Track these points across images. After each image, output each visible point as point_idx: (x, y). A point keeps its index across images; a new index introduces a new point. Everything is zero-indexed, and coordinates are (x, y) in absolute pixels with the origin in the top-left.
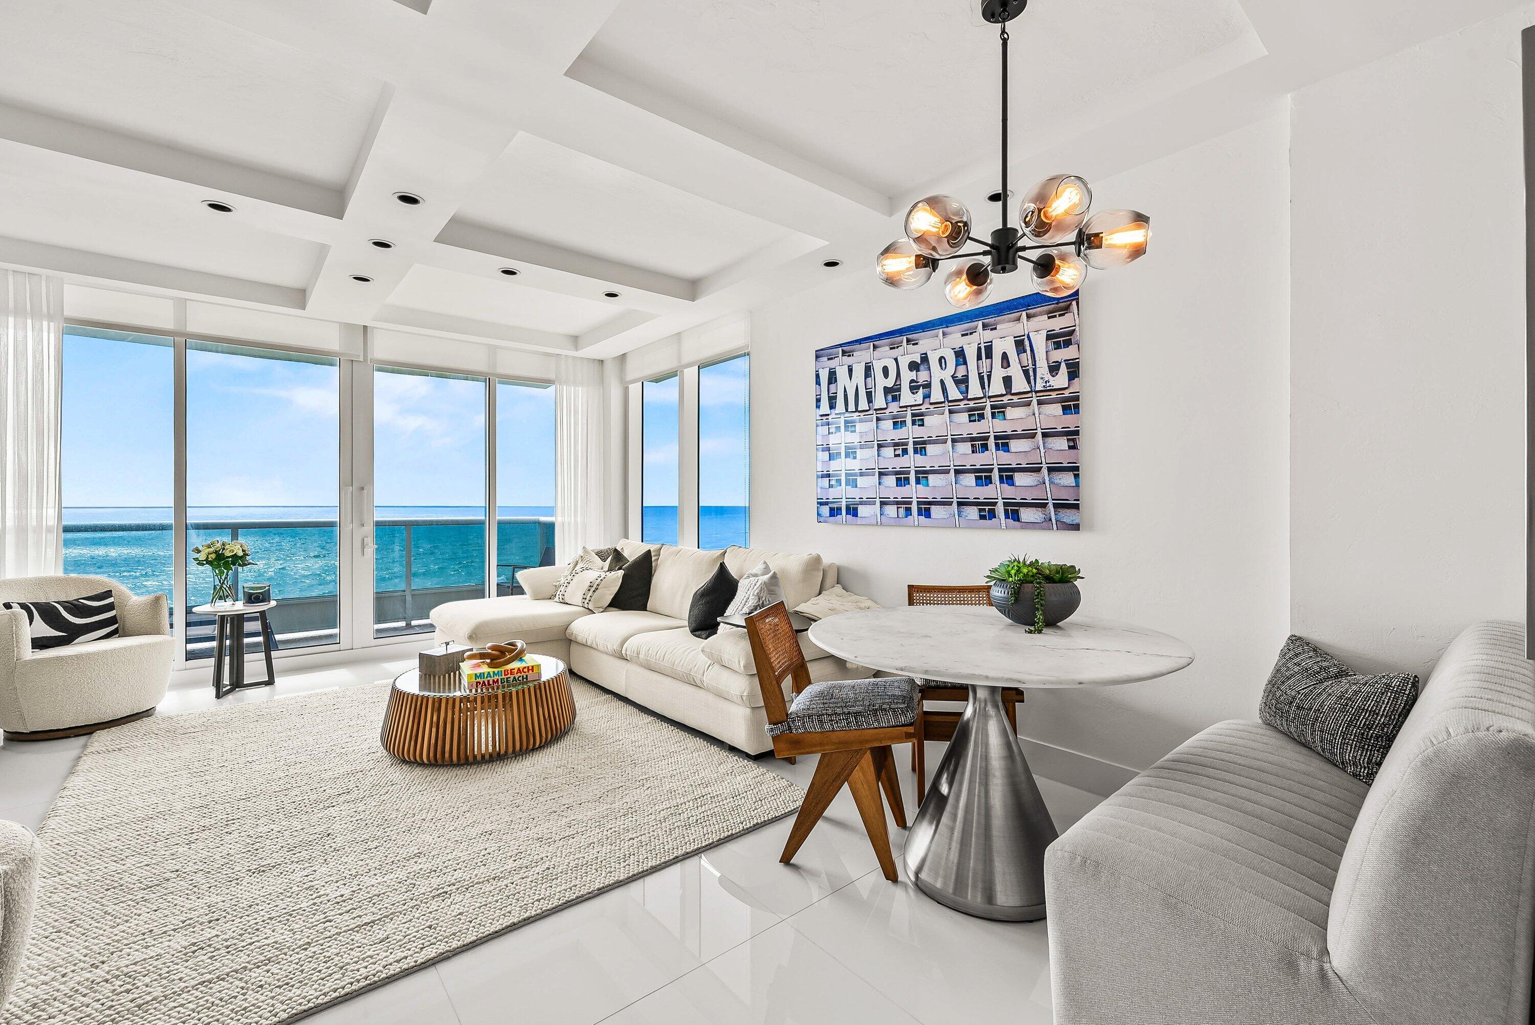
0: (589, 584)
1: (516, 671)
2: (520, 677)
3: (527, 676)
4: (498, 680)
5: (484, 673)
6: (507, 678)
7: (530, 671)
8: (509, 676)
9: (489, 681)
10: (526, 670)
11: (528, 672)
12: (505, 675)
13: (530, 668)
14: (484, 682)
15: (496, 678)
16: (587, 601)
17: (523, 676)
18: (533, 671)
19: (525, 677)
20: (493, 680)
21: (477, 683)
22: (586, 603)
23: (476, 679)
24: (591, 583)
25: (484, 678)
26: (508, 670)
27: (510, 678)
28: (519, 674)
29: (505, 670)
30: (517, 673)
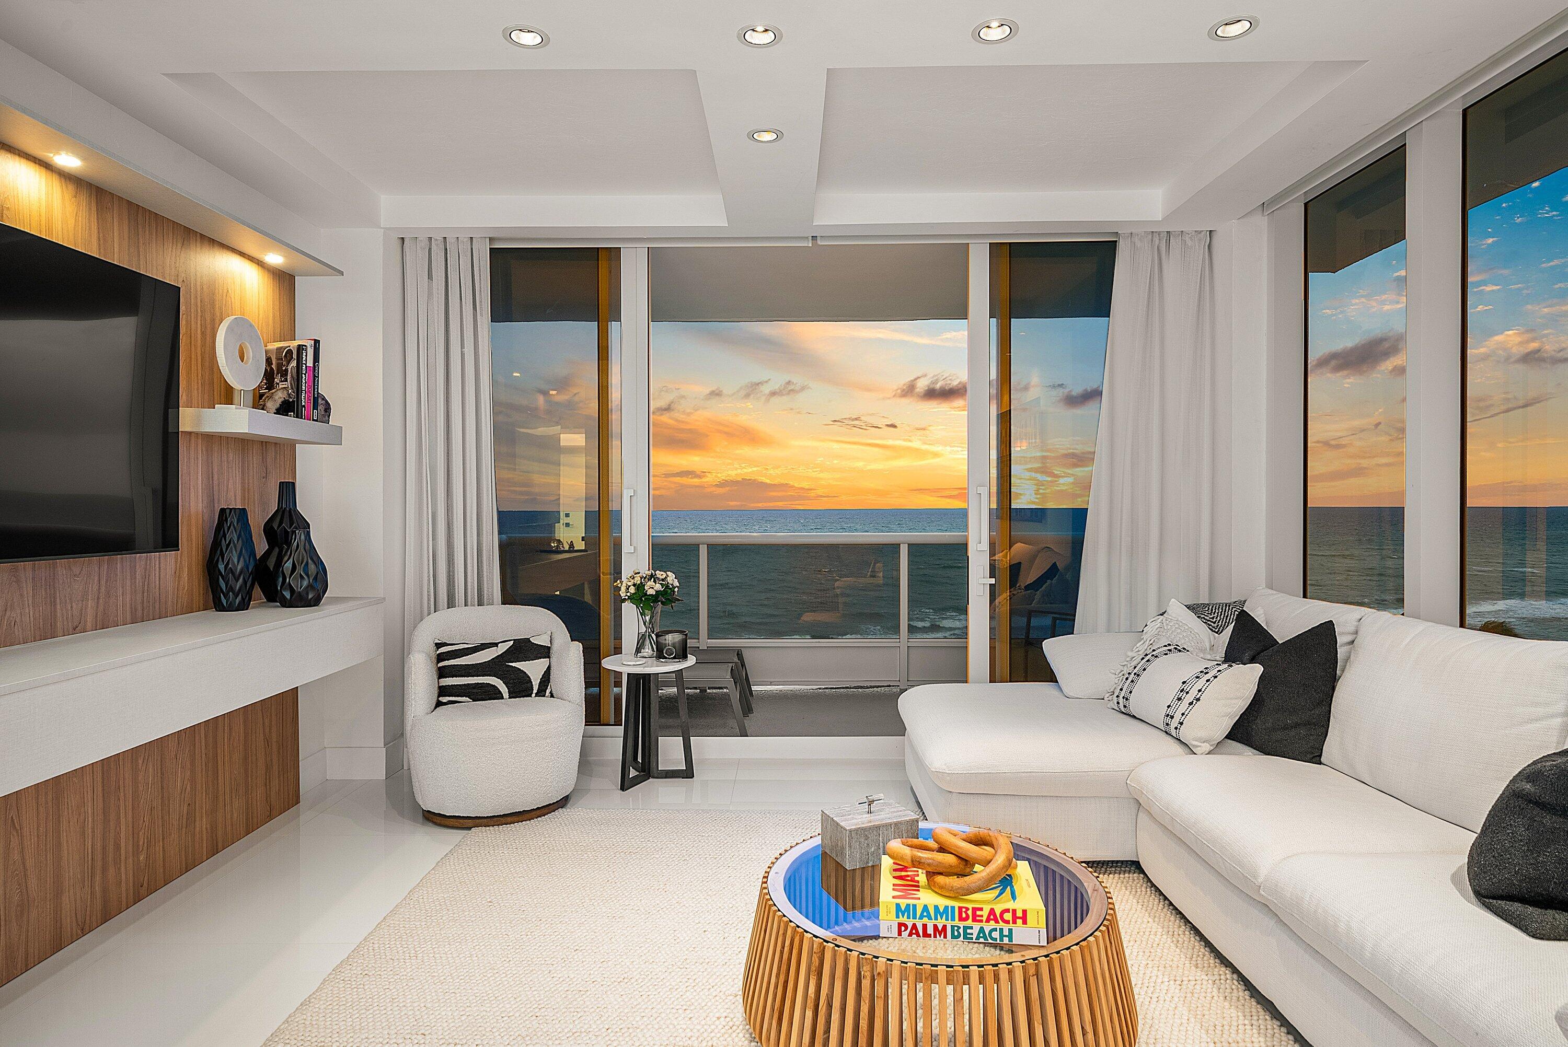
0: (1179, 685)
1: (985, 913)
2: (995, 930)
3: (1010, 930)
4: (945, 927)
5: (915, 906)
6: (965, 928)
7: (1019, 921)
8: (969, 922)
9: (925, 926)
10: (1008, 916)
11: (1015, 922)
12: (961, 919)
13: (1019, 914)
14: (914, 926)
15: (940, 923)
16: (1175, 723)
17: (1001, 930)
18: (1025, 922)
19: (1006, 932)
20: (935, 927)
22: (1173, 726)
23: (898, 917)
24: (1184, 683)
25: (915, 918)
26: (967, 909)
27: (971, 928)
28: (992, 922)
29: (960, 908)
30: (988, 920)
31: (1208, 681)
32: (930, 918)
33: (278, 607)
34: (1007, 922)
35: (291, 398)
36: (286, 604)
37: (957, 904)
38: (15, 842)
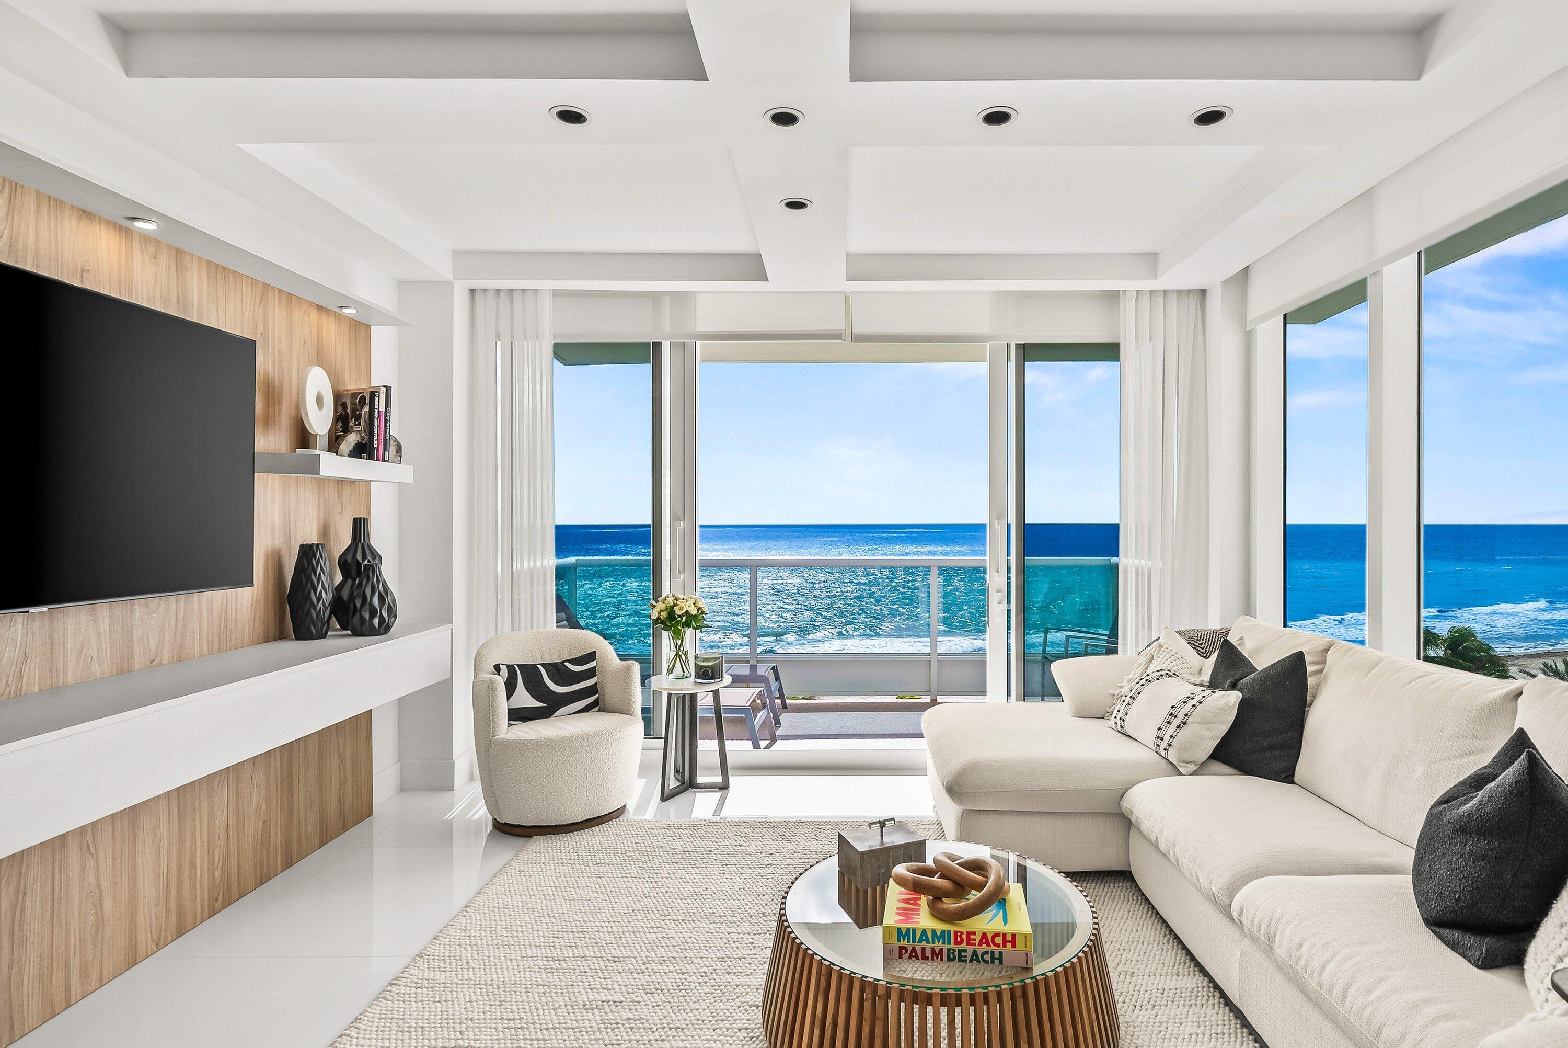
1: (978, 937)
2: (987, 953)
3: (1001, 953)
4: (941, 950)
5: (914, 930)
6: (960, 951)
7: (1009, 945)
8: (964, 945)
9: (923, 949)
10: (999, 940)
11: (1004, 946)
12: (956, 943)
13: (1009, 938)
14: (914, 949)
15: (938, 945)
17: (992, 953)
18: (1014, 946)
19: (997, 955)
20: (933, 950)
21: (901, 948)
22: (1162, 747)
23: (899, 940)
24: (1173, 707)
25: (914, 941)
26: (962, 933)
27: (965, 951)
28: (984, 946)
29: (956, 932)
30: (981, 944)
31: (1194, 706)
32: (928, 942)
34: (998, 945)
35: (364, 440)
37: (952, 928)
38: (91, 864)
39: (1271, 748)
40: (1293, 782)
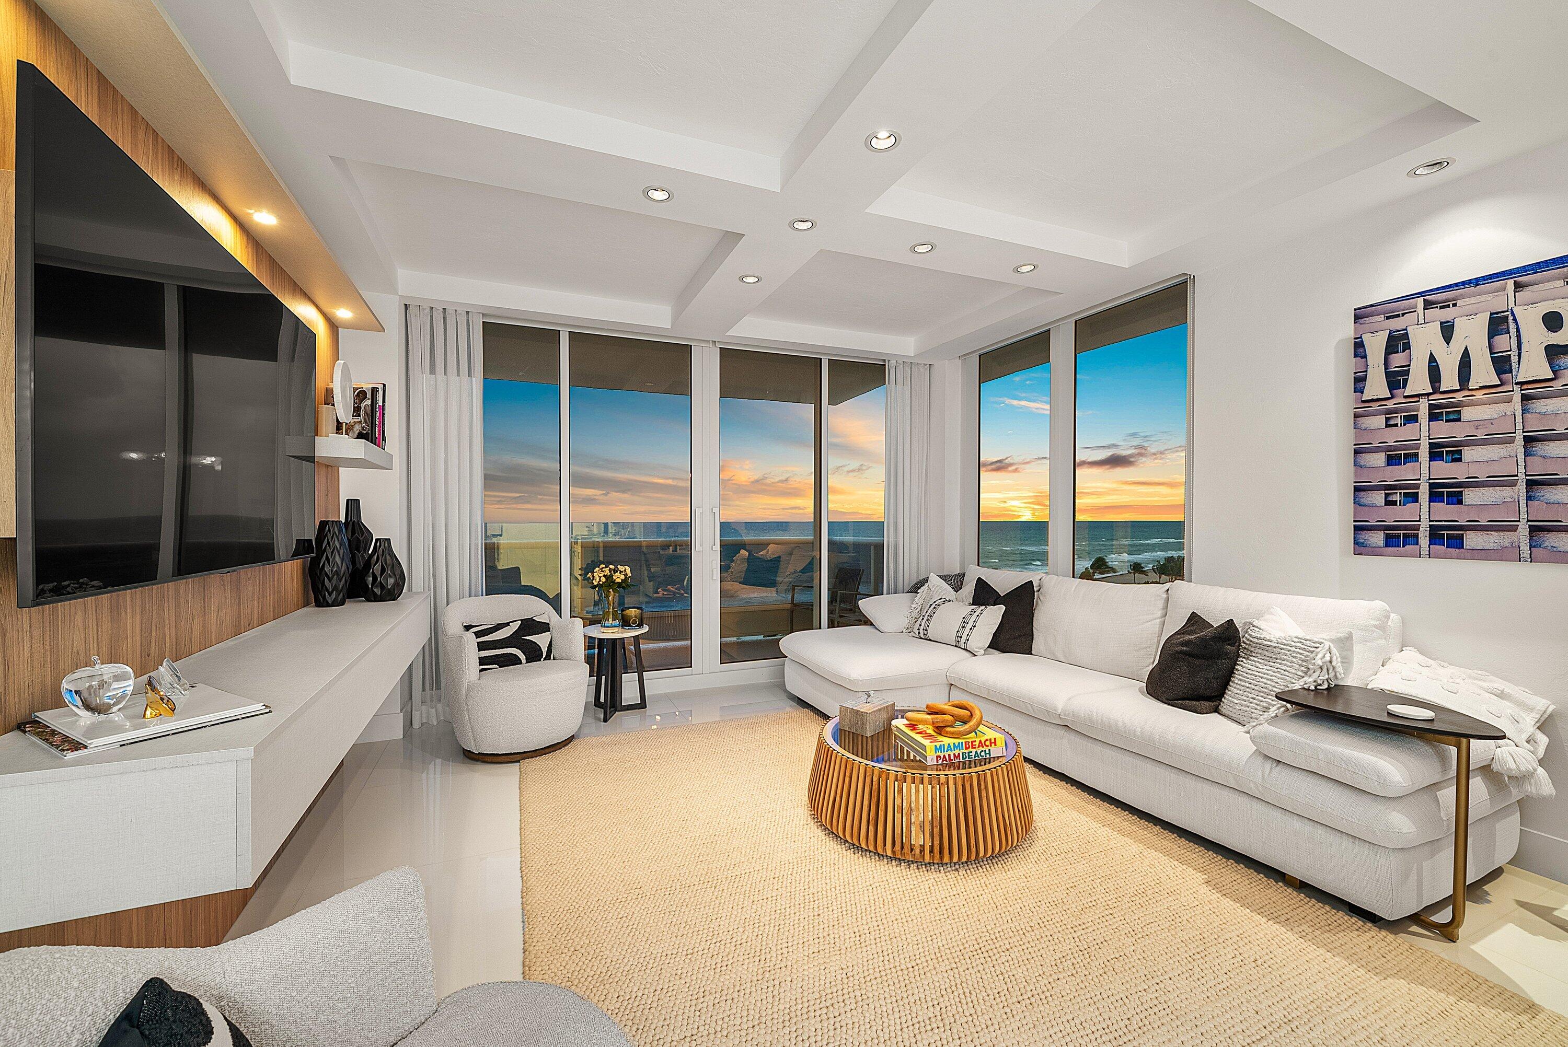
0: (961, 620)
1: (977, 743)
2: (982, 751)
3: (989, 750)
4: (958, 754)
5: (943, 745)
7: (993, 745)
8: (970, 750)
9: (949, 755)
10: (988, 743)
11: (991, 746)
12: (967, 748)
13: (993, 741)
14: (943, 757)
15: (957, 751)
17: (985, 751)
18: (995, 745)
19: (987, 752)
20: (954, 754)
21: (937, 757)
23: (935, 753)
24: (964, 618)
25: (944, 752)
26: (969, 742)
27: (971, 752)
28: (981, 748)
29: (966, 742)
30: (979, 747)
31: (978, 616)
32: (952, 751)
33: (363, 601)
34: (987, 746)
35: (365, 430)
36: (377, 599)
37: (964, 741)
39: (1020, 636)
40: (1031, 654)
